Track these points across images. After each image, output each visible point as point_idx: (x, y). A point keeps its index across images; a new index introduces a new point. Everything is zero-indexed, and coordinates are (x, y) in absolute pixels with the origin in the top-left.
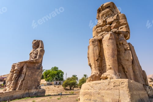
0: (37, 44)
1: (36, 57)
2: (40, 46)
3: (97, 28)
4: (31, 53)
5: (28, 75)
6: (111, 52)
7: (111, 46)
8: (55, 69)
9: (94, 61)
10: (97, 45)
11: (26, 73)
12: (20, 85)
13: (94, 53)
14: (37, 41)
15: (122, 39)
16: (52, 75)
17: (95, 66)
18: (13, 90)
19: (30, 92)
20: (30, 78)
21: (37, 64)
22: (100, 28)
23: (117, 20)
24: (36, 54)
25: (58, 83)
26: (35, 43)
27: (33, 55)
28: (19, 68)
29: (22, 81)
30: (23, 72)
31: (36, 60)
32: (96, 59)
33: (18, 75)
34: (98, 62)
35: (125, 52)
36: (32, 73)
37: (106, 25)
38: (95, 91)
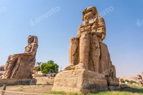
0: (32, 39)
1: (30, 51)
2: (34, 41)
3: (81, 28)
4: (26, 47)
5: (21, 66)
6: (84, 49)
7: (84, 44)
8: (51, 62)
9: (71, 56)
10: (75, 43)
11: (20, 64)
12: (14, 74)
13: (72, 49)
14: (32, 37)
15: (95, 39)
16: (48, 68)
17: (71, 60)
18: (8, 78)
19: (22, 80)
20: (23, 68)
21: (30, 57)
22: (83, 28)
23: (97, 22)
24: (31, 48)
25: (53, 75)
26: (30, 38)
27: (28, 49)
28: (14, 59)
29: (16, 71)
30: (17, 63)
31: (29, 53)
32: (73, 54)
33: (13, 66)
34: (74, 57)
35: (96, 50)
36: (26, 64)
37: (88, 26)
38: (63, 78)
